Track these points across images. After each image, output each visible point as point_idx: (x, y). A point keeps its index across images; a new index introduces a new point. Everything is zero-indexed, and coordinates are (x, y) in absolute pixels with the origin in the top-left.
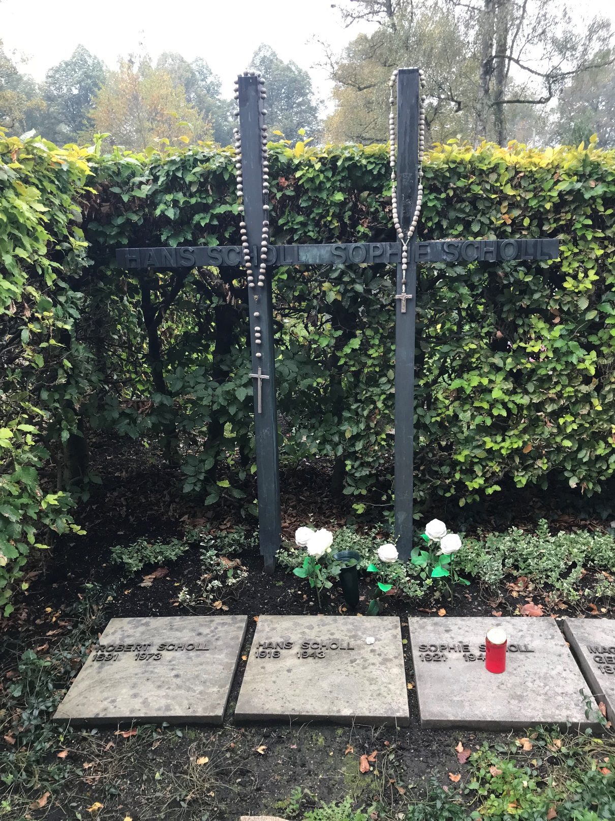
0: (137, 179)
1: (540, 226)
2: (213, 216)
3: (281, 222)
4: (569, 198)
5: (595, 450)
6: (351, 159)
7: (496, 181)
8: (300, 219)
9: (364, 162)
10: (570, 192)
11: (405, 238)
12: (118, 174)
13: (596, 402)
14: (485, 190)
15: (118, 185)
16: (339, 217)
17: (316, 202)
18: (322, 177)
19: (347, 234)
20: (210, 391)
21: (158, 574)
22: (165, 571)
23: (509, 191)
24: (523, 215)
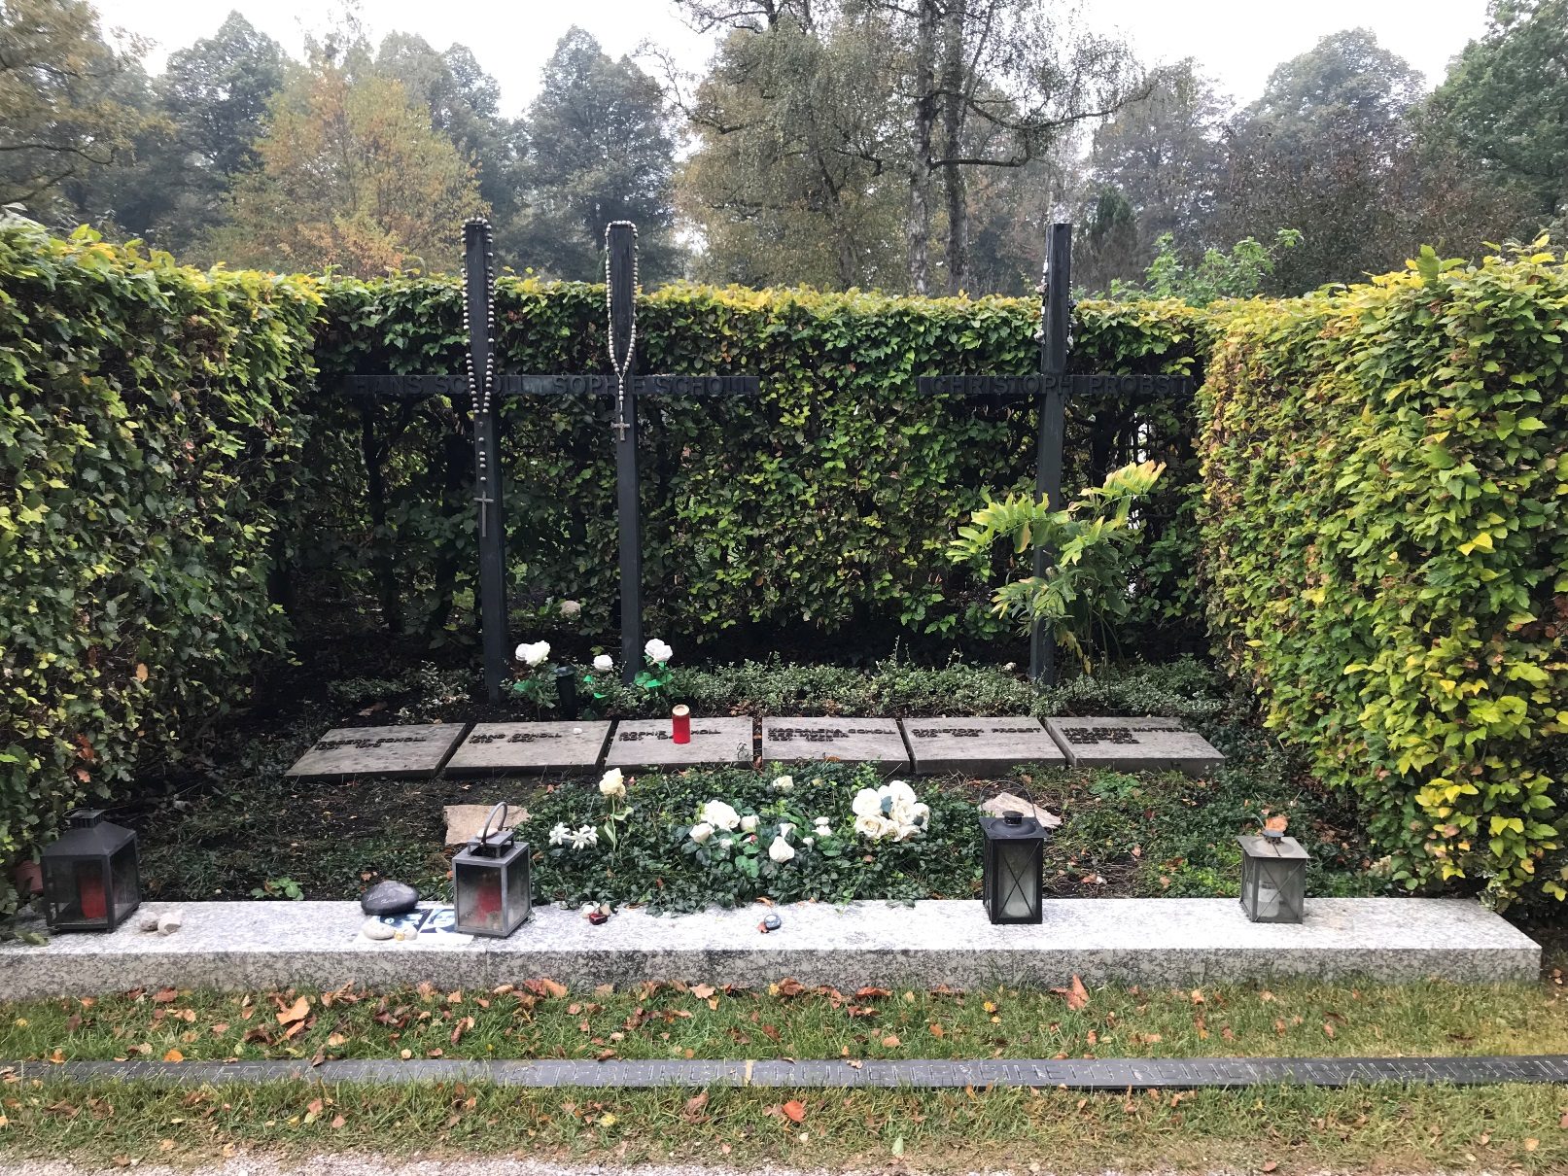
0: (367, 309)
1: (758, 364)
2: (442, 346)
3: (510, 353)
4: (780, 339)
5: (826, 582)
6: (577, 296)
7: (716, 321)
8: (529, 351)
9: (589, 300)
10: (780, 334)
11: (621, 372)
12: (347, 302)
13: (819, 533)
14: (705, 330)
15: (346, 313)
16: (568, 350)
17: (545, 336)
18: (549, 312)
19: (574, 367)
20: (437, 525)
21: (377, 707)
22: (385, 705)
23: (727, 333)
24: (741, 354)
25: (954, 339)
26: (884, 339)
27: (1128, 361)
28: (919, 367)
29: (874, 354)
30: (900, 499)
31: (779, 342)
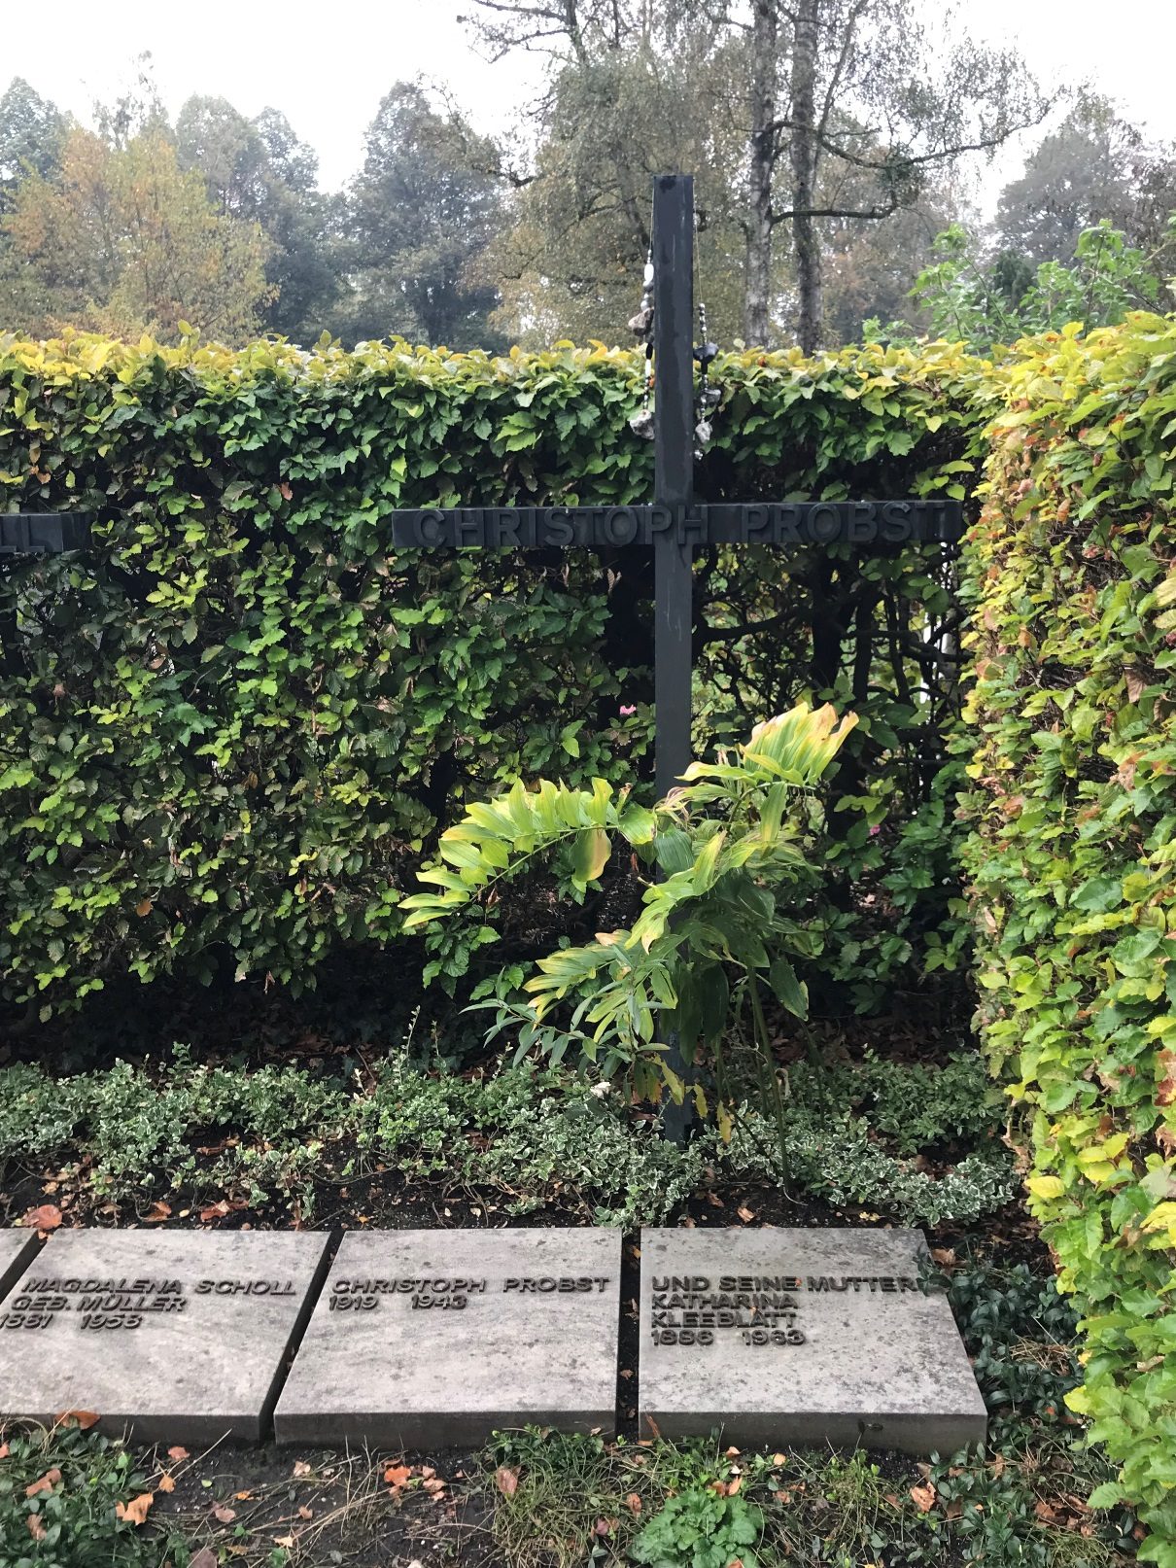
1: (100, 486)
4: (137, 436)
5: (274, 908)
7: (11, 402)
10: (137, 426)
13: (245, 817)
23: (35, 426)
24: (67, 466)
25: (483, 431)
26: (348, 432)
27: (841, 470)
28: (417, 490)
29: (326, 463)
30: (402, 750)
31: (135, 442)
